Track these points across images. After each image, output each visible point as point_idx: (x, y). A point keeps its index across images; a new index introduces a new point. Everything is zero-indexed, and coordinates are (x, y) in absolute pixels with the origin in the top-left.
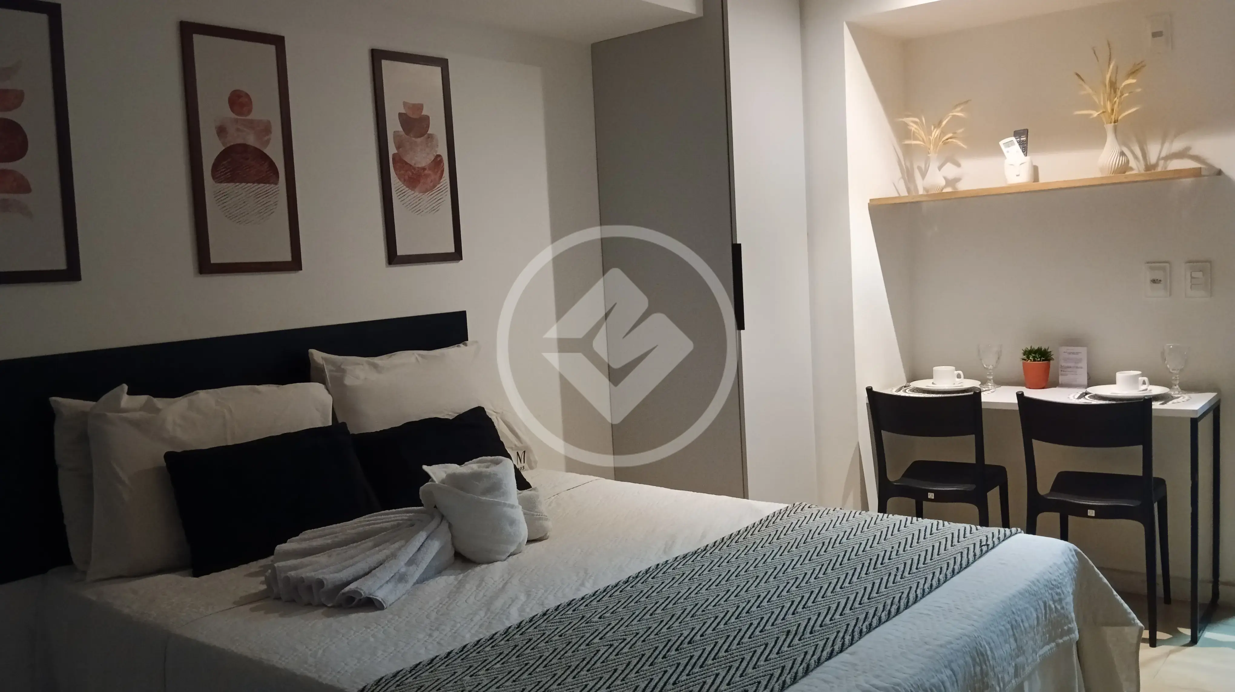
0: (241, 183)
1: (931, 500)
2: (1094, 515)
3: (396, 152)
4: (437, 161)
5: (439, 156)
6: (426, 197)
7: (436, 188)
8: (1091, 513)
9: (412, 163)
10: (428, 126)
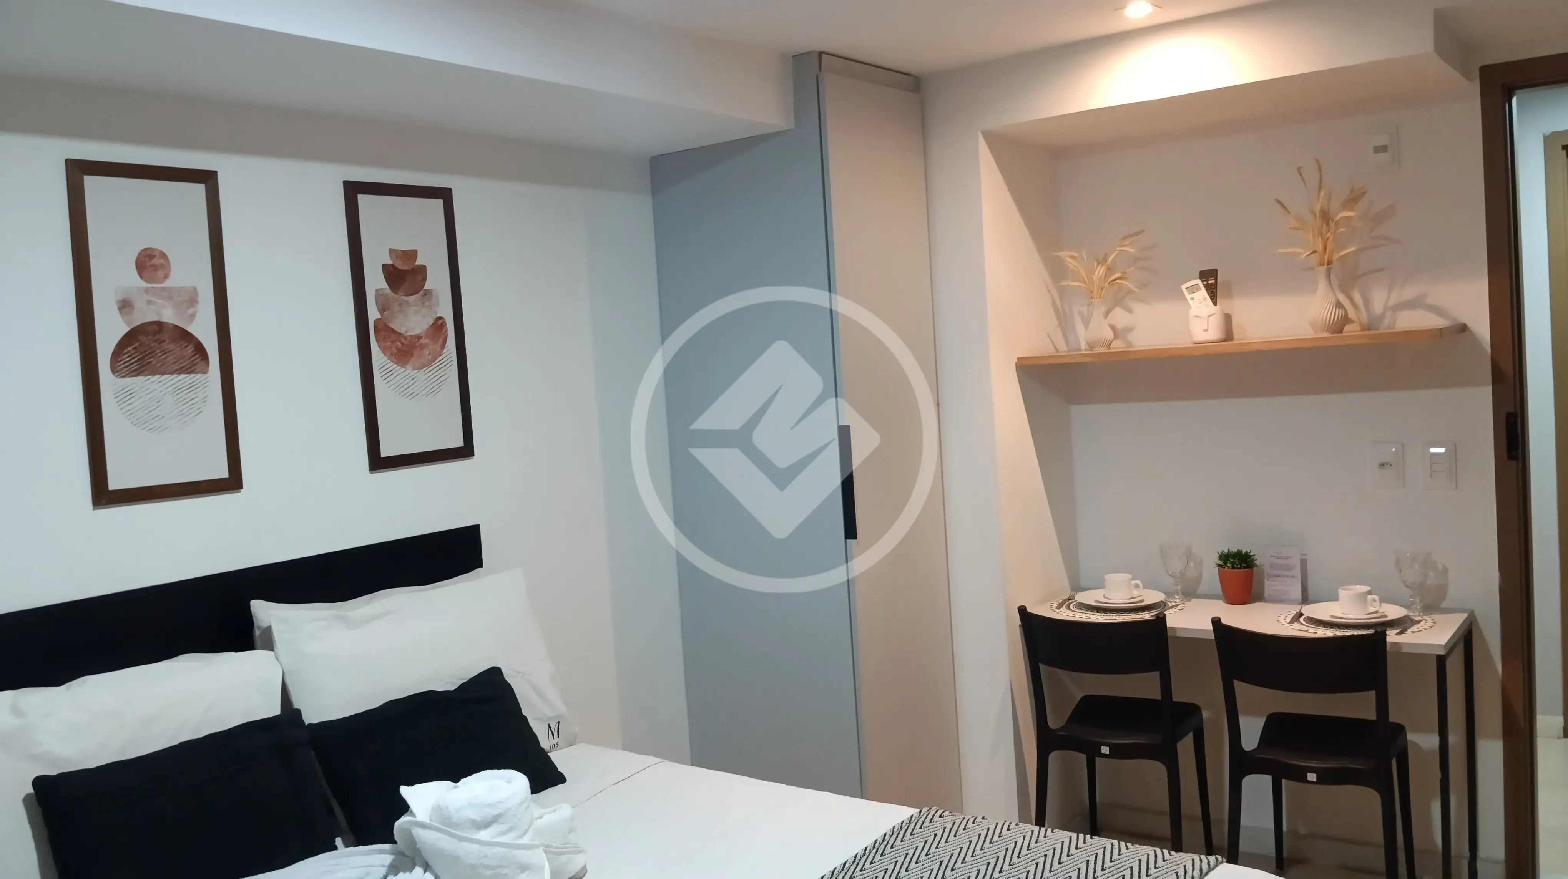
0: (154, 374)
1: (1105, 756)
2: (1315, 780)
3: (379, 316)
4: (438, 325)
5: (440, 318)
6: (421, 375)
7: (437, 361)
8: (1312, 777)
9: (402, 331)
10: (424, 279)
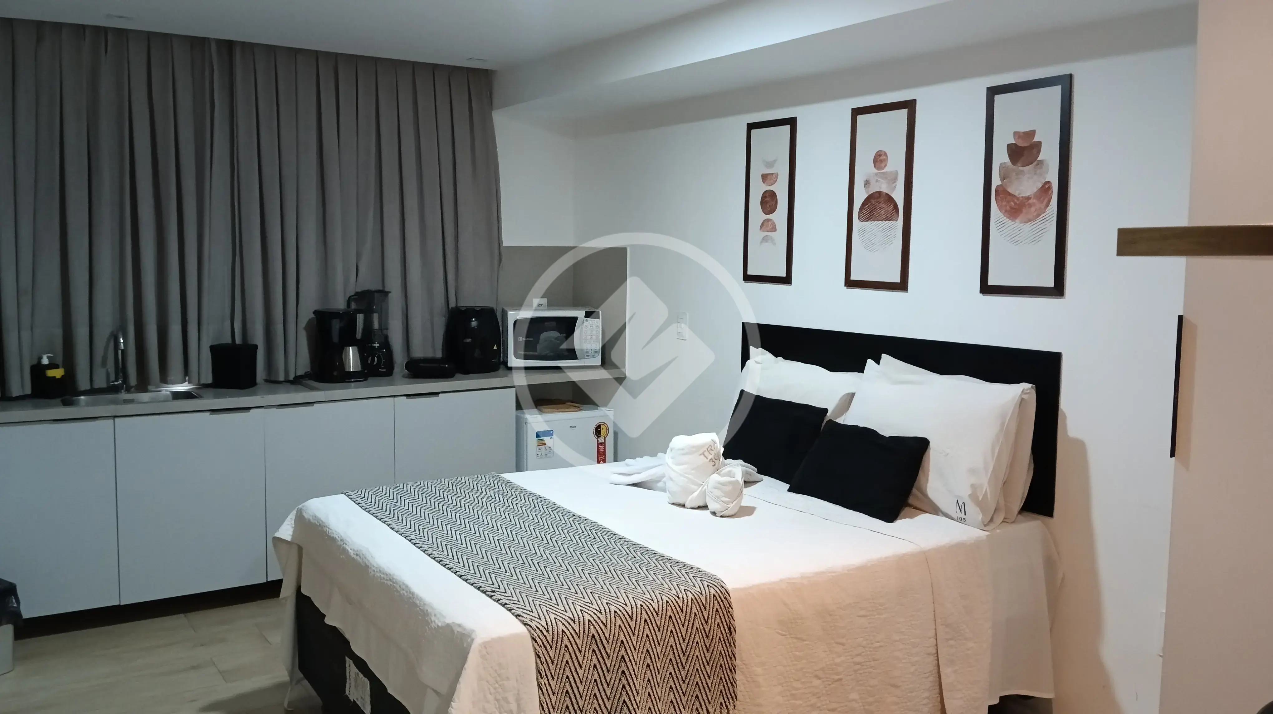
0: (874, 221)
3: (1000, 183)
4: (1046, 188)
9: (1016, 194)
10: (1039, 152)
